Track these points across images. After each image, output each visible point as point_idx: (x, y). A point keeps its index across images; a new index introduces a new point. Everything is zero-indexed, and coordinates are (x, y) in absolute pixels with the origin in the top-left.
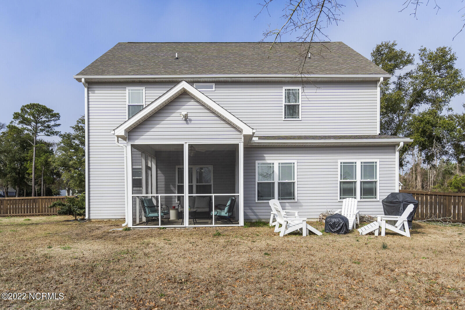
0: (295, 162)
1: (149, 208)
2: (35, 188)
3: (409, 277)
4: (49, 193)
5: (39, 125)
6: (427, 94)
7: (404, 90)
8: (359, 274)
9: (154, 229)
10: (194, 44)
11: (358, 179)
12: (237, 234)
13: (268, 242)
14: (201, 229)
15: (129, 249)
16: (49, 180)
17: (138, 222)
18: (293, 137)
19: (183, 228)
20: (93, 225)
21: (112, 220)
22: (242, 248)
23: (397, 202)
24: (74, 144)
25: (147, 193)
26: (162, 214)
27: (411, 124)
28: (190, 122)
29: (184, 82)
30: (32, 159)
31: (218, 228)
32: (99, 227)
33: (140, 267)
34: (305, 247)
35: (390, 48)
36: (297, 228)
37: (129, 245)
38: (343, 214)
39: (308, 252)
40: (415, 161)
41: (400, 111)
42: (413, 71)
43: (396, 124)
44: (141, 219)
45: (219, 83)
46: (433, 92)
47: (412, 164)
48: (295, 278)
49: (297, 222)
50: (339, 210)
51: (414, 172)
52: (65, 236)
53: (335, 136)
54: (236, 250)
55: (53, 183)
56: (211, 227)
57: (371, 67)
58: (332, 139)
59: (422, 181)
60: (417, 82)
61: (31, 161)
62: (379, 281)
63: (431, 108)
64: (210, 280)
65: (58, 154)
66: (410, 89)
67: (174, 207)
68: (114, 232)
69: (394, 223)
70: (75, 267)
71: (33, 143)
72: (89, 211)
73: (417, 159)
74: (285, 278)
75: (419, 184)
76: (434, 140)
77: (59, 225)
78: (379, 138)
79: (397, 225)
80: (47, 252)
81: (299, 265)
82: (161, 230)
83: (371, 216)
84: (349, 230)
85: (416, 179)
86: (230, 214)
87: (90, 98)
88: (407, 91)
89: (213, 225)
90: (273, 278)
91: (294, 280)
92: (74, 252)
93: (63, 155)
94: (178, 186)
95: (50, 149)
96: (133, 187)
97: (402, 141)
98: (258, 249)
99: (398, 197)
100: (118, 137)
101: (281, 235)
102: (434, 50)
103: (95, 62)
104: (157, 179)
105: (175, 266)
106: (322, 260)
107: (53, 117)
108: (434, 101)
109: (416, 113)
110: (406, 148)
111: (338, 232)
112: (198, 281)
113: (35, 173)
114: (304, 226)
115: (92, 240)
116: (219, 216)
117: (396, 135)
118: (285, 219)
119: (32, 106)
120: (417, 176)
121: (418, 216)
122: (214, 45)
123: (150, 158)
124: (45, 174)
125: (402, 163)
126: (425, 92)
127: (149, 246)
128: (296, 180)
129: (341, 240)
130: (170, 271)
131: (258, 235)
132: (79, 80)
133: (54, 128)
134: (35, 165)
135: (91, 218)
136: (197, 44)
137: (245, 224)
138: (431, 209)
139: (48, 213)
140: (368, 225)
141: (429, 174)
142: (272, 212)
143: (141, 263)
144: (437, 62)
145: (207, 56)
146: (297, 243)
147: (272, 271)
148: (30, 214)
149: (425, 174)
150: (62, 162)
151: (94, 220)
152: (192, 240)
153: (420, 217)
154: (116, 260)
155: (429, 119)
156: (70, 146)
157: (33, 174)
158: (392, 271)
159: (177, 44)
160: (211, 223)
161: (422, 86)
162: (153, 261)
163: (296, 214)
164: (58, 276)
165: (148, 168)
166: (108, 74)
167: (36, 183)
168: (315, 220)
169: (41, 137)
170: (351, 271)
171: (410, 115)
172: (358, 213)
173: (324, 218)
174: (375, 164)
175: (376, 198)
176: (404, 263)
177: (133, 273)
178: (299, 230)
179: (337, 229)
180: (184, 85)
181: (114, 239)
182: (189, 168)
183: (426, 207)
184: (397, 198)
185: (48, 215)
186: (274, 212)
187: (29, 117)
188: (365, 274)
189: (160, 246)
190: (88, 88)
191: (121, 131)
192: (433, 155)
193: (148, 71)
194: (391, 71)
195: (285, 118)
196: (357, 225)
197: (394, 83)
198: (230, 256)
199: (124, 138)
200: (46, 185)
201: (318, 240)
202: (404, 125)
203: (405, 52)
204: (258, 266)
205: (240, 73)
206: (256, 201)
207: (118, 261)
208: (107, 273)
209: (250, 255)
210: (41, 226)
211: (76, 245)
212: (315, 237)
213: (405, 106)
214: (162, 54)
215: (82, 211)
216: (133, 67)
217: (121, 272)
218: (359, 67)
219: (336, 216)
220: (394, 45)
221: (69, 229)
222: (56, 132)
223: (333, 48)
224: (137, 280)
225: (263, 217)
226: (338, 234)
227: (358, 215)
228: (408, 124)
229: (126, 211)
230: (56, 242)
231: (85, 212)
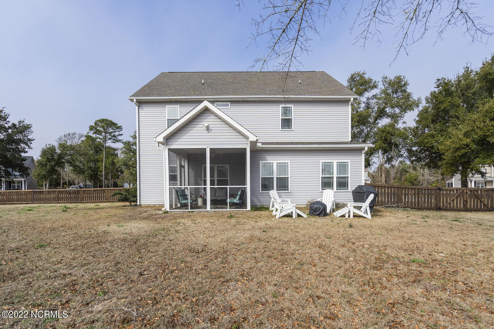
0: (289, 162)
1: (182, 197)
2: (105, 182)
3: (365, 249)
4: (115, 185)
5: (108, 135)
6: (388, 111)
7: (371, 108)
8: (329, 247)
9: (185, 212)
10: (216, 73)
11: (335, 175)
12: (245, 216)
13: (267, 222)
14: (219, 212)
15: (165, 227)
16: (115, 176)
17: (174, 207)
18: (287, 143)
19: (206, 212)
20: (142, 209)
21: (157, 205)
22: (247, 227)
23: (362, 192)
24: (133, 149)
25: (181, 185)
26: (191, 201)
27: (376, 134)
28: (211, 131)
29: (206, 101)
30: (102, 160)
31: (231, 212)
32: (147, 210)
33: (170, 241)
34: (293, 226)
35: (361, 77)
36: (289, 212)
37: (166, 224)
38: (323, 202)
39: (295, 230)
40: (381, 162)
41: (368, 124)
42: (378, 93)
43: (365, 134)
44: (176, 205)
45: (233, 102)
46: (392, 109)
47: (378, 164)
48: (281, 249)
49: (289, 207)
50: (321, 198)
51: (380, 171)
52: (121, 217)
53: (318, 142)
54: (242, 228)
55: (118, 178)
56: (226, 211)
57: (345, 90)
58: (316, 144)
59: (386, 177)
60: (380, 102)
61: (102, 162)
62: (342, 252)
63: (390, 122)
64: (219, 250)
65: (121, 156)
66: (375, 107)
67: (201, 196)
68: (156, 215)
69: (359, 208)
70: (124, 240)
71: (104, 148)
72: (140, 198)
73: (382, 161)
74: (274, 249)
75: (383, 179)
76: (393, 146)
77: (118, 209)
78: (350, 144)
79: (362, 209)
80: (106, 229)
81: (286, 239)
82: (190, 213)
83: (344, 203)
84: (327, 213)
85: (381, 176)
86: (241, 201)
87: (140, 113)
88: (373, 109)
89: (228, 210)
90: (266, 249)
91: (281, 251)
92: (125, 229)
93: (125, 157)
94: (204, 180)
95: (116, 153)
96: (170, 181)
97: (367, 146)
98: (259, 227)
100: (159, 143)
101: (277, 217)
102: (392, 78)
103: (144, 87)
104: (188, 175)
105: (196, 240)
106: (304, 236)
107: (117, 129)
108: (393, 117)
109: (380, 125)
110: (372, 152)
111: (319, 215)
112: (211, 251)
113: (105, 171)
114: (294, 210)
115: (140, 220)
116: (232, 203)
117: (365, 142)
118: (280, 205)
119: (102, 121)
120: (382, 173)
121: (378, 203)
122: (231, 74)
123: (183, 159)
124: (112, 171)
125: (370, 163)
126: (386, 109)
127: (180, 225)
128: (289, 176)
129: (320, 221)
130: (192, 243)
131: (260, 217)
132: (132, 100)
133: (118, 137)
134: (105, 165)
135: (142, 204)
136: (219, 73)
137: (251, 209)
138: (388, 198)
139: (112, 201)
140: (341, 210)
141: (391, 172)
142: (271, 200)
143: (171, 237)
144: (395, 87)
145: (225, 81)
146: (288, 223)
147: (266, 244)
148: (100, 201)
149: (387, 172)
150: (124, 163)
151: (144, 206)
152: (212, 221)
153: (380, 204)
154: (155, 235)
155: (389, 130)
156: (130, 150)
157: (104, 171)
158: (354, 244)
159: (204, 73)
160: (227, 208)
161: (384, 105)
162: (181, 236)
163: (289, 201)
164: (111, 247)
165: (182, 167)
166: (153, 96)
167: (106, 178)
168: (304, 206)
169: (109, 143)
170: (324, 244)
171: (375, 127)
172: (334, 200)
173: (310, 204)
174: (347, 164)
175: (348, 189)
176: (363, 238)
177: (165, 245)
178: (290, 213)
179: (318, 213)
180: (206, 104)
181: (156, 220)
182: (210, 167)
183: (385, 196)
184: (362, 189)
185: (112, 202)
186: (273, 200)
187: (100, 129)
188: (333, 246)
189: (188, 225)
190: (139, 106)
191: (161, 139)
192: (392, 158)
193: (182, 93)
194: (361, 94)
195: (282, 128)
196: (333, 209)
197: (364, 102)
198: (237, 233)
199: (162, 143)
200: (113, 180)
201: (303, 221)
202: (371, 135)
203: (372, 80)
204: (256, 240)
205: (248, 94)
206: (261, 192)
207: (156, 236)
208: (146, 244)
209: (252, 232)
210: (105, 210)
211: (127, 224)
212: (302, 219)
213: (371, 120)
214: (193, 81)
215: (135, 199)
216: (171, 90)
217: (156, 244)
218: (335, 90)
219: (317, 203)
220: (364, 74)
221: (125, 212)
222: (119, 140)
223: (317, 76)
224: (167, 250)
225: (265, 204)
226: (319, 216)
227: (334, 202)
228: (374, 134)
229: (165, 199)
230: (113, 222)
231: (137, 199)
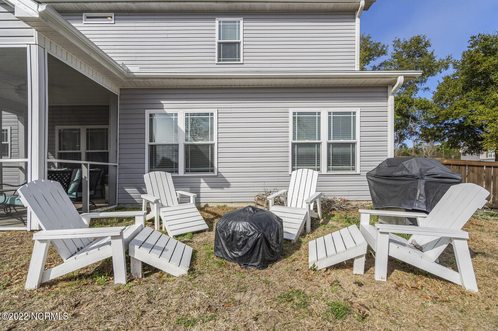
0: (215, 112)
11: (324, 139)
23: (404, 176)
42: (387, 60)
45: (121, 13)
83: (346, 198)
84: (289, 243)
99: (407, 166)
102: (408, 40)
128: (215, 142)
174: (352, 115)
175: (354, 169)
179: (240, 254)
203: (379, 44)
226: (246, 266)
227: (318, 201)
